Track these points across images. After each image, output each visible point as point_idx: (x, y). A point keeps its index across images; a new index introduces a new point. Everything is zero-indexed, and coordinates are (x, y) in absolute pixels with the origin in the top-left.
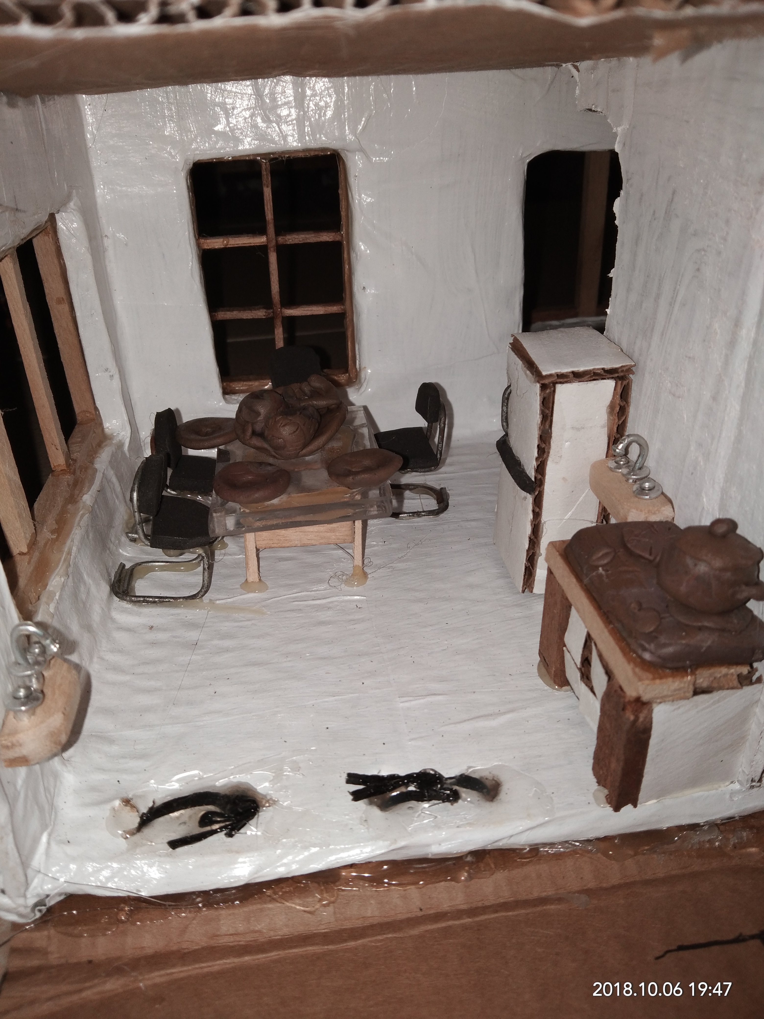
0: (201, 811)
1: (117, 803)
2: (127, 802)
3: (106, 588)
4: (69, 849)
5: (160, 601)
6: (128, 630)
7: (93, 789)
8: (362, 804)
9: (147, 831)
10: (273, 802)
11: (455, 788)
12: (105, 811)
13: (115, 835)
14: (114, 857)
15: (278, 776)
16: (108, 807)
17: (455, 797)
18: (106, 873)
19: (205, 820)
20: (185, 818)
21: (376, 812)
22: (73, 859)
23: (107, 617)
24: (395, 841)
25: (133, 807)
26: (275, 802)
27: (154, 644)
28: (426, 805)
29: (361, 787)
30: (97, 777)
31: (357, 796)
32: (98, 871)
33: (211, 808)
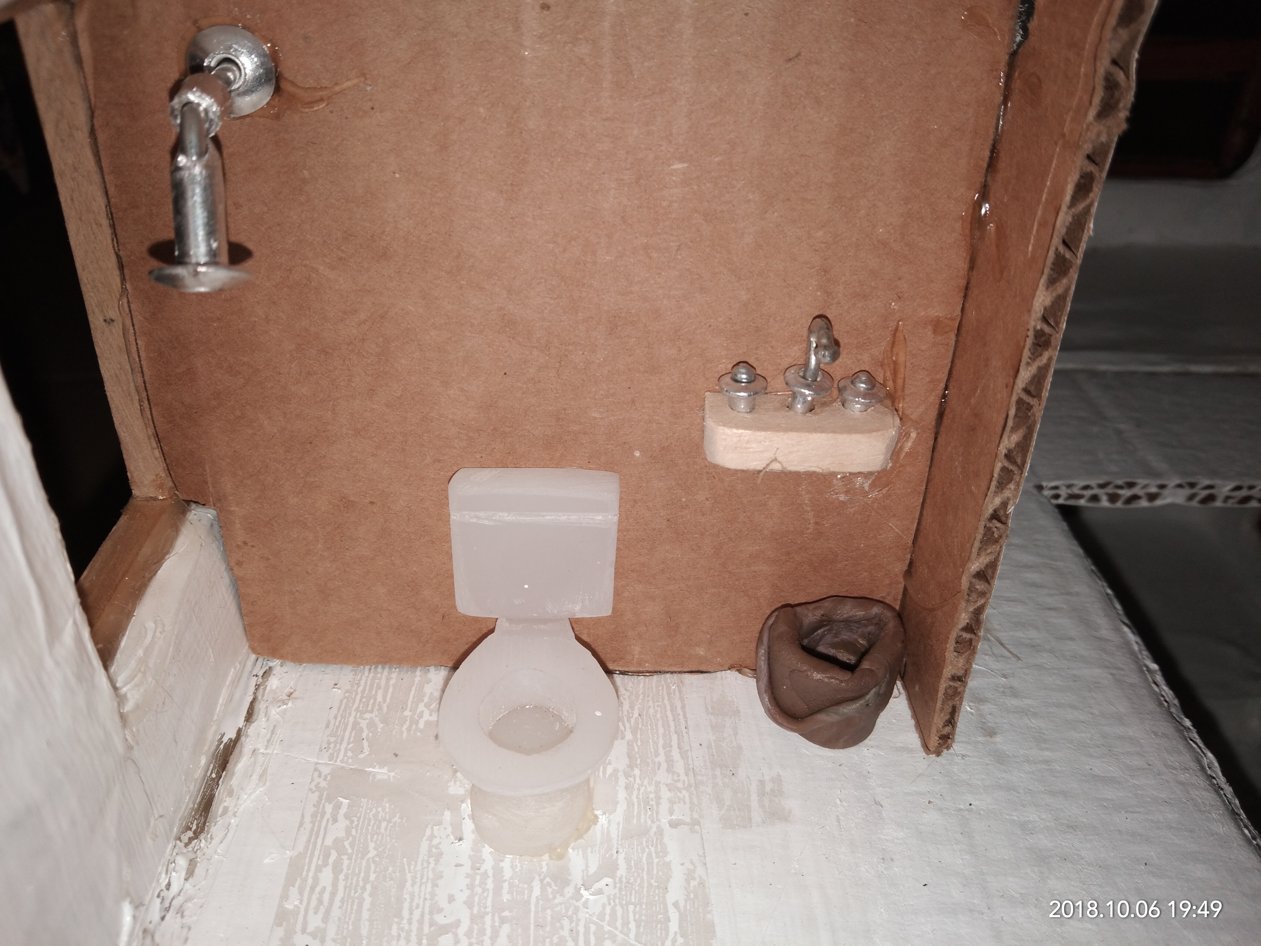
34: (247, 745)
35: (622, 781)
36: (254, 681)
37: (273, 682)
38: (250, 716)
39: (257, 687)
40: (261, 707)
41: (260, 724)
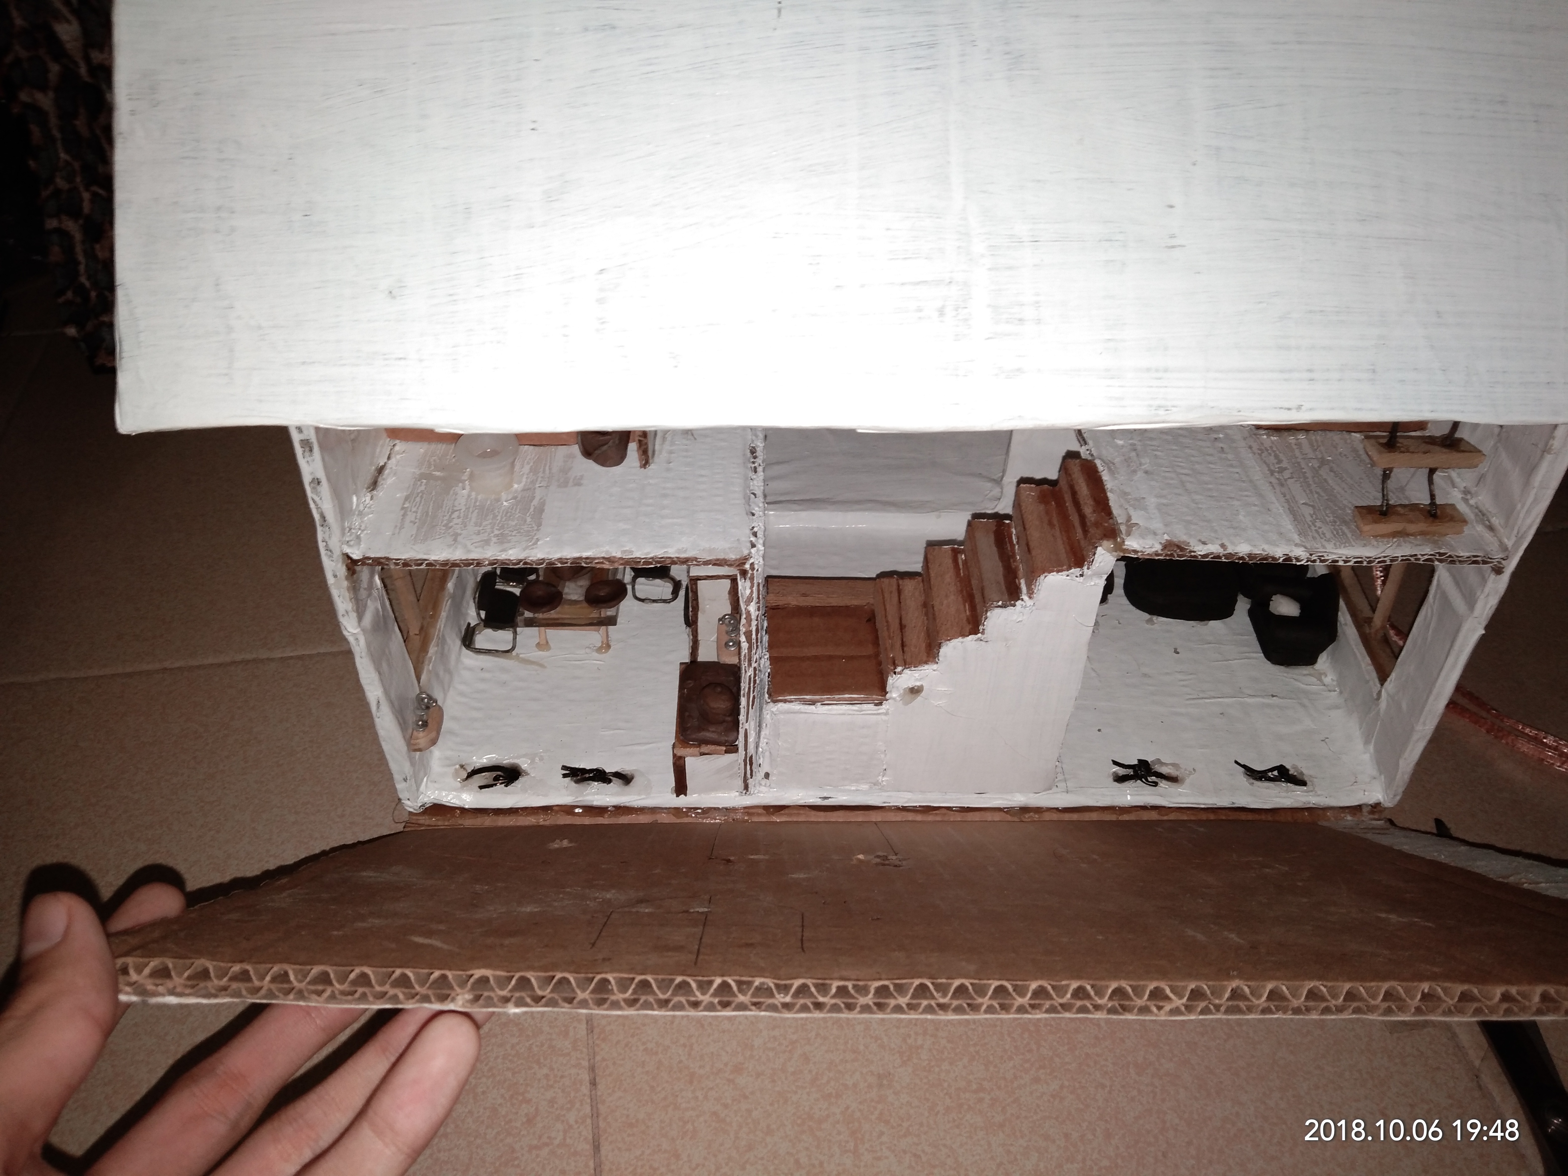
0: (494, 774)
1: (458, 766)
2: (462, 766)
3: (458, 642)
4: (436, 785)
5: (488, 652)
6: (470, 669)
7: (447, 758)
8: (568, 779)
9: (470, 780)
10: (527, 774)
11: (611, 777)
12: (451, 770)
13: (456, 780)
14: (455, 790)
15: (533, 761)
16: (454, 767)
17: (609, 781)
18: (451, 796)
19: (496, 779)
20: (487, 776)
21: (573, 784)
22: (437, 789)
23: (458, 660)
24: (577, 798)
25: (464, 769)
26: (528, 774)
27: (483, 680)
28: (596, 783)
29: (567, 772)
30: (449, 753)
31: (565, 776)
32: (447, 796)
33: (499, 773)
34: (389, 466)
35: (525, 476)
36: (390, 448)
37: (397, 448)
38: (389, 458)
39: (391, 449)
40: (393, 455)
41: (393, 461)
